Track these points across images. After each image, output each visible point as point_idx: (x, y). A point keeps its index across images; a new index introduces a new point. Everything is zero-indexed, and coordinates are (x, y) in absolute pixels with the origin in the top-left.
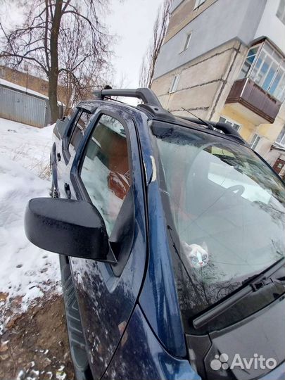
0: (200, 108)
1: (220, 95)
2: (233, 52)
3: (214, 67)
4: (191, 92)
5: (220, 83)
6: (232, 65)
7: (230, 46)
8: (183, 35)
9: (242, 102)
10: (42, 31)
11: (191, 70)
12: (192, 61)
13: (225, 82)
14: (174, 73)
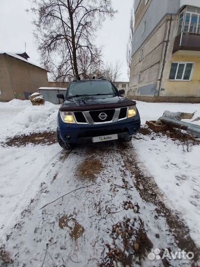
0: (156, 63)
1: (166, 51)
2: (167, 22)
3: (159, 36)
4: (150, 56)
5: (164, 44)
6: (170, 29)
7: (165, 19)
8: (142, 24)
9: (182, 48)
10: (70, 61)
11: (149, 42)
12: (148, 37)
13: (167, 42)
14: (141, 48)
